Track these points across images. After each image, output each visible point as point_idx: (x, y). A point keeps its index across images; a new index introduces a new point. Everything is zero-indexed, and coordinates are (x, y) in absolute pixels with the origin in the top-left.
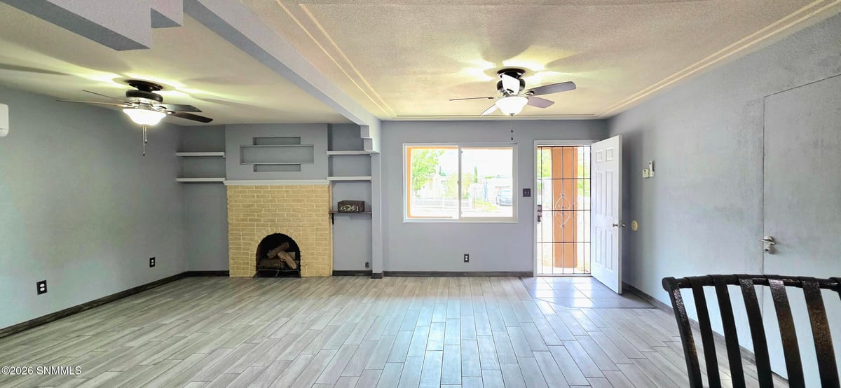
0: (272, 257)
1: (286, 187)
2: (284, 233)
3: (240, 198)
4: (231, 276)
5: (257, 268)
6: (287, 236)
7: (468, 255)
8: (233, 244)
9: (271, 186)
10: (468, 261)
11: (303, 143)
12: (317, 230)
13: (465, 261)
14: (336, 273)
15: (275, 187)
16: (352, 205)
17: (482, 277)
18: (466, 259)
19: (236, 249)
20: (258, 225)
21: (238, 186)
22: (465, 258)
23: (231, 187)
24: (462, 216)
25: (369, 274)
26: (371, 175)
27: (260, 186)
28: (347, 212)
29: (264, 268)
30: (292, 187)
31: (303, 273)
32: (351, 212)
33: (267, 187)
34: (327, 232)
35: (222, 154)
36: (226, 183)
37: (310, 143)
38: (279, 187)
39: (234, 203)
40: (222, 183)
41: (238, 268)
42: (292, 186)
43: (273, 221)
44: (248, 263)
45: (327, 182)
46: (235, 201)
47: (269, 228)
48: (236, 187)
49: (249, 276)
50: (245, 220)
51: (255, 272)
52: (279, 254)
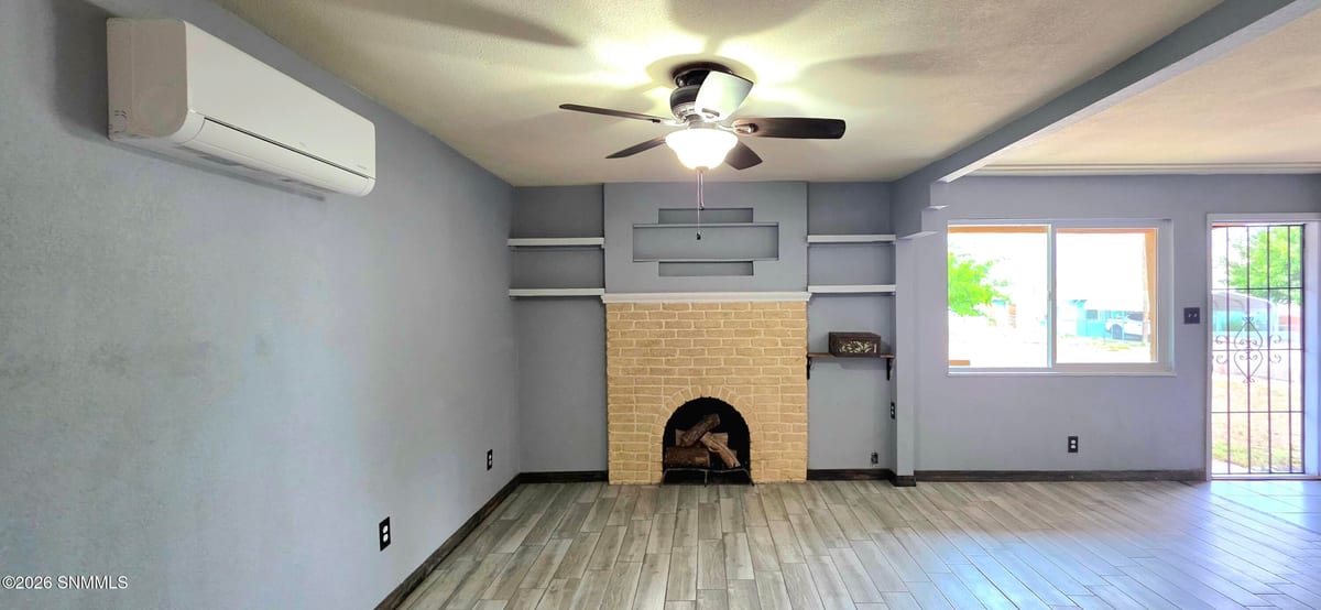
0: (691, 443)
1: (724, 306)
2: (719, 396)
3: (633, 328)
4: (611, 482)
5: (665, 466)
6: (725, 403)
7: (1076, 439)
8: (618, 419)
9: (693, 304)
10: (1076, 450)
11: (757, 219)
12: (784, 390)
13: (1071, 450)
14: (814, 475)
15: (702, 306)
16: (863, 342)
17: (1104, 481)
18: (1073, 445)
19: (625, 428)
20: (667, 382)
21: (628, 305)
22: (1070, 444)
23: (614, 307)
24: (1059, 361)
25: (888, 477)
26: (893, 283)
27: (674, 305)
28: (854, 355)
29: (678, 465)
30: (734, 306)
31: (756, 473)
32: (862, 355)
33: (685, 306)
34: (804, 395)
35: (599, 241)
36: (606, 298)
37: (771, 220)
38: (711, 306)
39: (619, 338)
40: (598, 298)
41: (626, 467)
42: (737, 303)
43: (698, 372)
44: (647, 456)
45: (806, 296)
46: (623, 334)
47: (689, 388)
48: (623, 306)
49: (648, 481)
50: (639, 371)
51: (659, 475)
52: (704, 438)
